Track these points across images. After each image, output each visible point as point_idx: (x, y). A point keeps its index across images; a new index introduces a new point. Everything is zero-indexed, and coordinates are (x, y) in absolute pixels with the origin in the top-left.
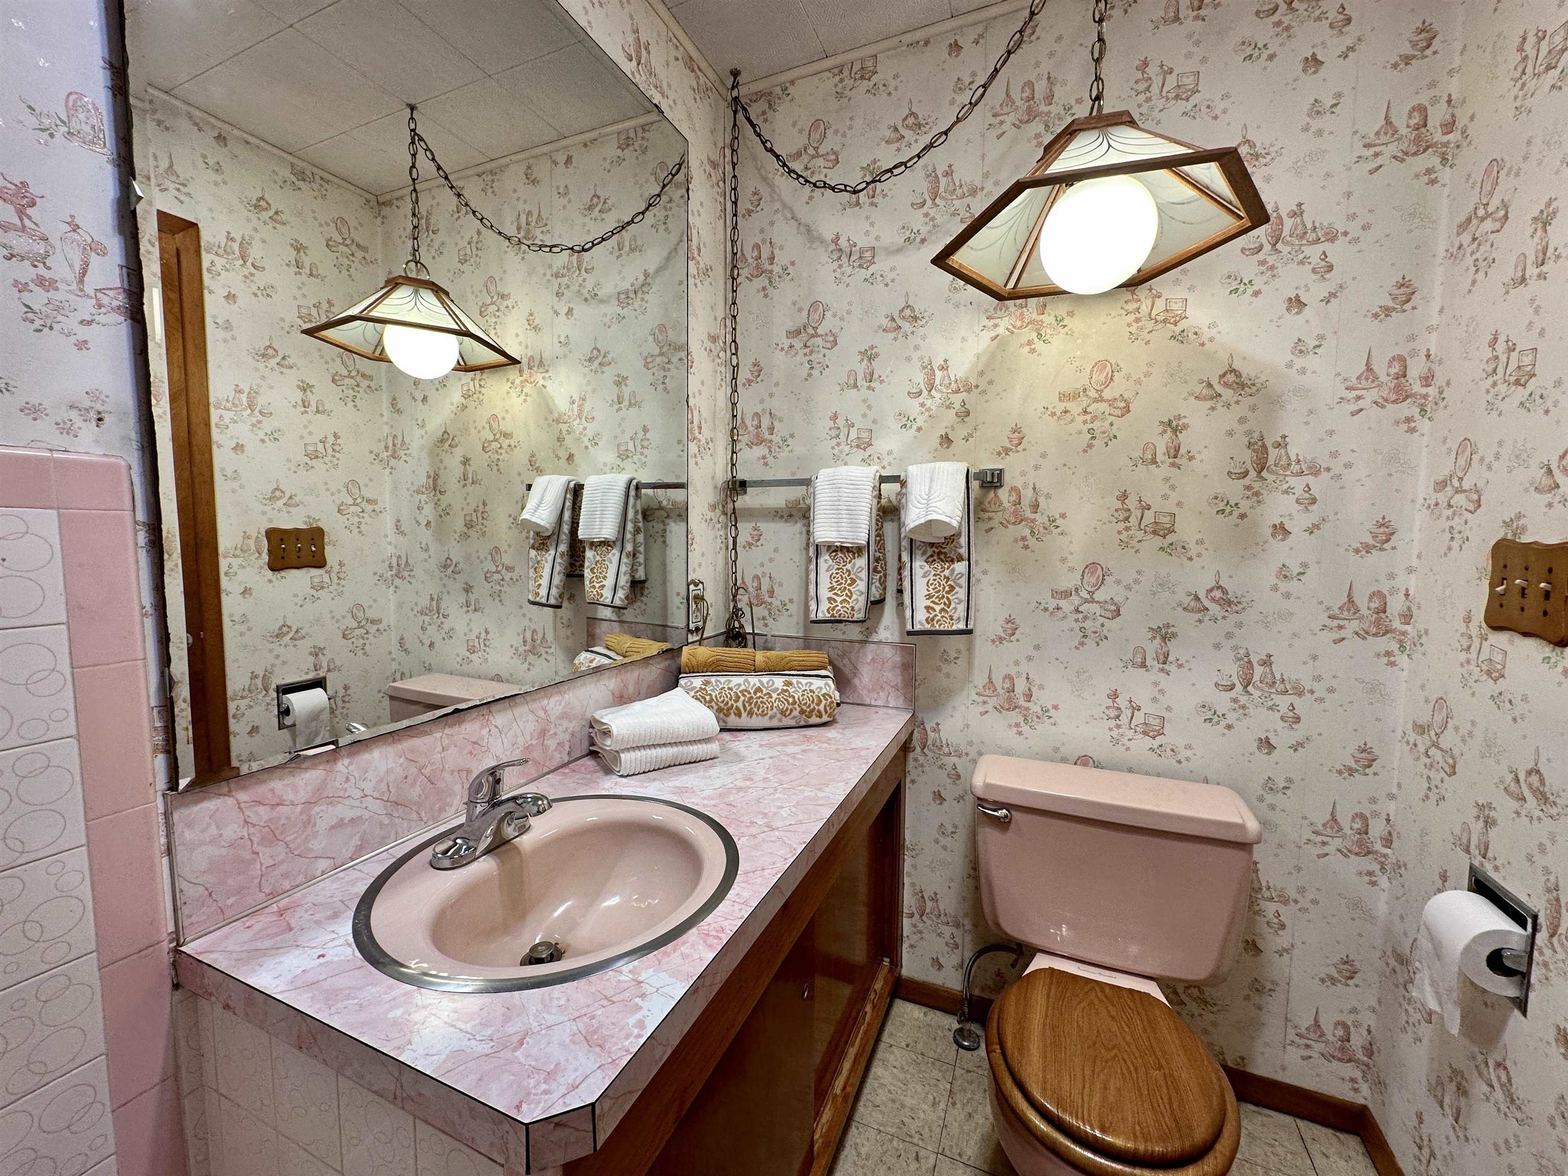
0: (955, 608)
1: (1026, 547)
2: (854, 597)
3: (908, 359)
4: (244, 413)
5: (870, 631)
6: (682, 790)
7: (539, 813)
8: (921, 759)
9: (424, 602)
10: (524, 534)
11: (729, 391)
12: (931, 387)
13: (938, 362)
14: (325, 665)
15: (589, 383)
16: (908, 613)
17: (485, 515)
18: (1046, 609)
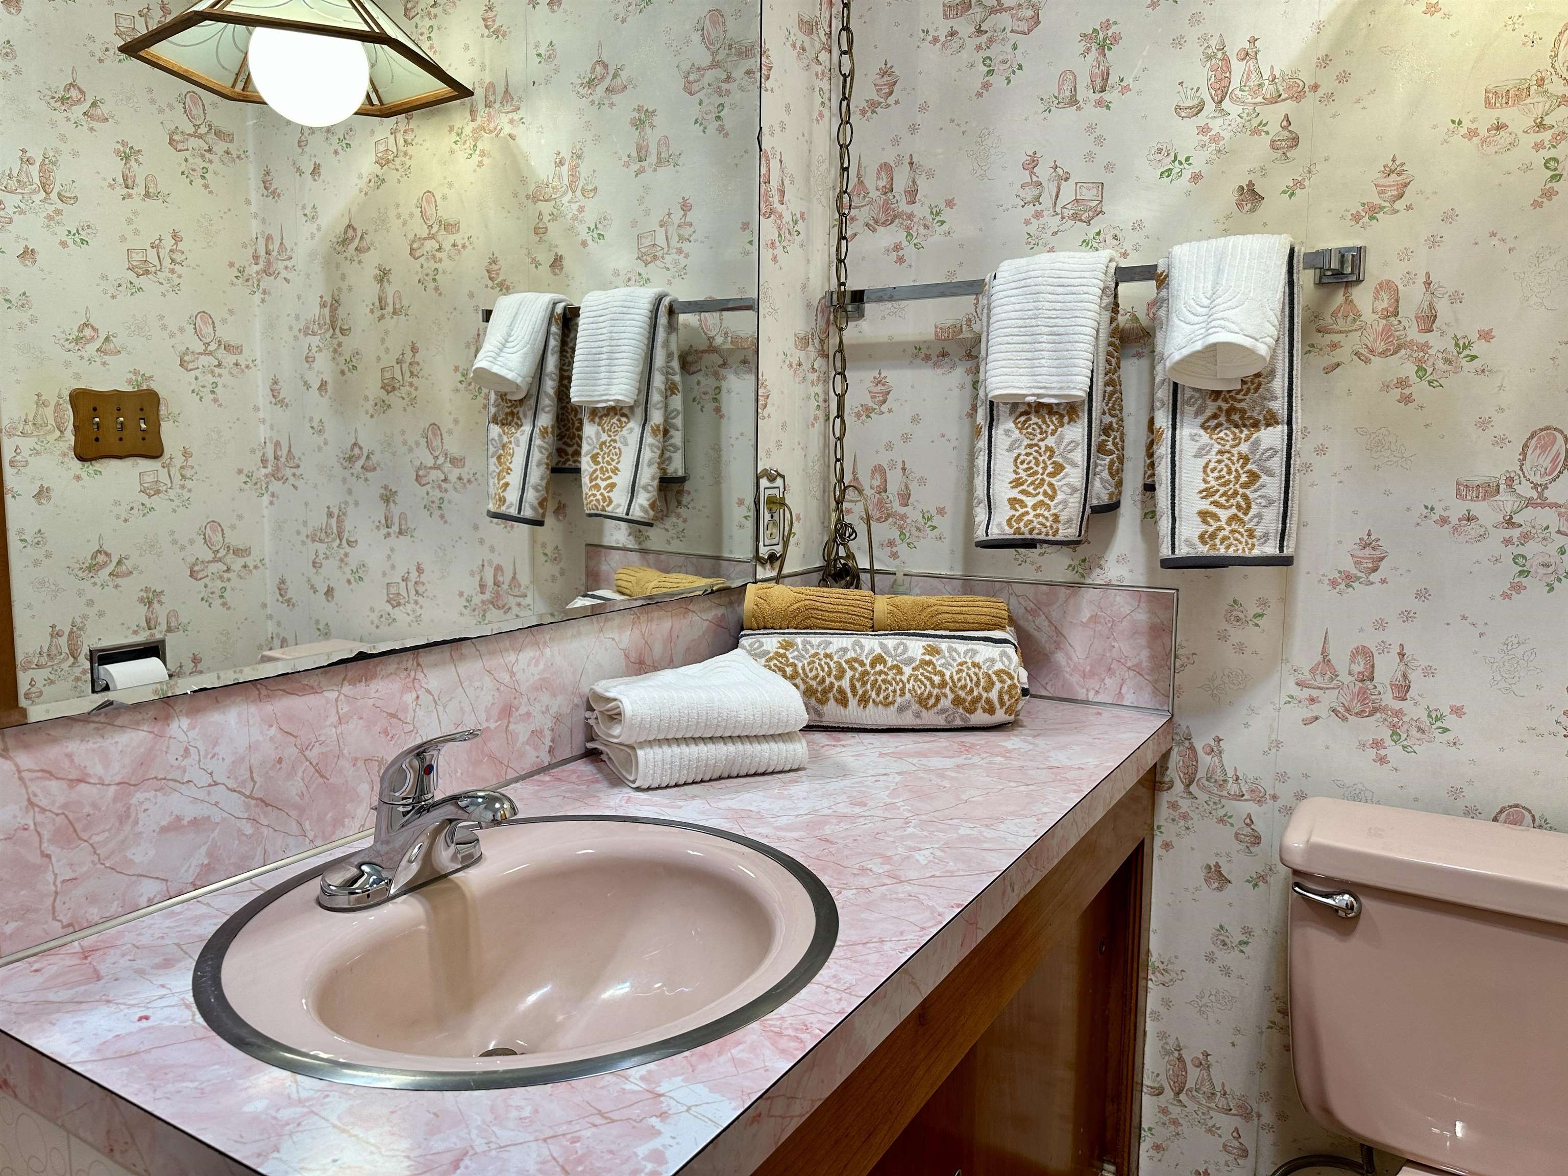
0: (1259, 516)
1: (1407, 399)
2: (1060, 497)
3: (1178, 42)
4: (34, 197)
5: (1088, 564)
6: (739, 815)
7: (495, 822)
8: (1185, 805)
9: (318, 519)
10: (481, 400)
11: (836, 122)
12: (1221, 94)
13: (1237, 43)
14: (163, 620)
15: (588, 125)
16: (1164, 525)
17: (415, 369)
18: (1444, 521)
